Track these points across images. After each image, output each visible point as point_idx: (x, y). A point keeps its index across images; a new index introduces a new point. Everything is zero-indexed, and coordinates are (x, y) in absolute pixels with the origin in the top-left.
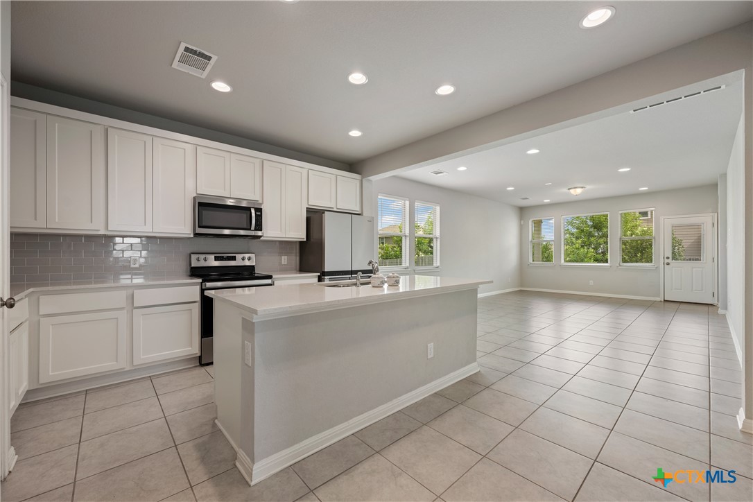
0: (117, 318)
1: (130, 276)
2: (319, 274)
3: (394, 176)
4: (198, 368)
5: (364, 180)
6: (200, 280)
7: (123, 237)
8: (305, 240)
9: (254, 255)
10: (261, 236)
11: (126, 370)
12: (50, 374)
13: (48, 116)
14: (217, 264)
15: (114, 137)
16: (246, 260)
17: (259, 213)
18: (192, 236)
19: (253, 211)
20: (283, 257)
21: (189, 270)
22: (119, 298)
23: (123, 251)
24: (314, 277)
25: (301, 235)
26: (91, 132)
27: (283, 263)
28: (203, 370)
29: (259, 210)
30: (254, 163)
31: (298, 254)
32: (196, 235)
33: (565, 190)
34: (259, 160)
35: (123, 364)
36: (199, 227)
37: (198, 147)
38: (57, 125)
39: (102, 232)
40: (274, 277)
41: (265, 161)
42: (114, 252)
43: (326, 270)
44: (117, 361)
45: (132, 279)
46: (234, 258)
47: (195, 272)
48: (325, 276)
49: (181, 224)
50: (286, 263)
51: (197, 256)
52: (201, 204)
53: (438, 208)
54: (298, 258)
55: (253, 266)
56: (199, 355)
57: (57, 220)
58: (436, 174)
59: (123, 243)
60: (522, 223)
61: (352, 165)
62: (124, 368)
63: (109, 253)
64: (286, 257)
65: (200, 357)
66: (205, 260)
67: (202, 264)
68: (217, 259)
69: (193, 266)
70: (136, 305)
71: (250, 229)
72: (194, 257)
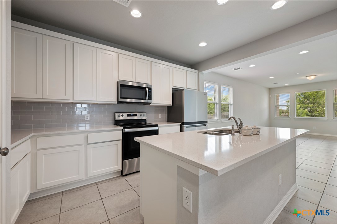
0: (79, 150)
1: (84, 125)
2: (181, 124)
3: (212, 72)
4: (120, 177)
5: (200, 73)
6: (122, 128)
7: (81, 104)
8: (172, 105)
9: (146, 113)
10: (151, 103)
11: (84, 179)
12: (43, 183)
13: (43, 35)
14: (129, 118)
15: (77, 48)
16: (142, 116)
17: (150, 91)
18: (116, 103)
19: (147, 89)
20: (159, 114)
21: (114, 121)
22: (80, 138)
23: (81, 111)
24: (178, 125)
25: (169, 102)
26: (65, 45)
27: (159, 118)
28: (123, 179)
29: (150, 89)
30: (147, 63)
31: (167, 113)
32: (119, 102)
33: (304, 78)
34: (149, 62)
35: (82, 177)
36: (121, 98)
37: (120, 54)
38: (48, 40)
39: (71, 101)
40: (159, 125)
41: (152, 62)
42: (77, 112)
43: (185, 122)
44: (79, 175)
45: (86, 126)
46: (136, 115)
47: (117, 123)
48: (184, 125)
49: (111, 97)
50: (161, 118)
51: (119, 114)
52: (121, 85)
53: (232, 89)
54: (167, 115)
55: (146, 119)
56: (121, 170)
57: (48, 94)
58: (235, 69)
59: (81, 107)
60: (270, 96)
61: (193, 65)
62: (82, 179)
63: (74, 112)
64: (161, 114)
65: (122, 172)
66: (122, 116)
67: (121, 118)
68: (128, 115)
69: (116, 119)
70: (89, 142)
71: (145, 99)
72: (117, 114)
